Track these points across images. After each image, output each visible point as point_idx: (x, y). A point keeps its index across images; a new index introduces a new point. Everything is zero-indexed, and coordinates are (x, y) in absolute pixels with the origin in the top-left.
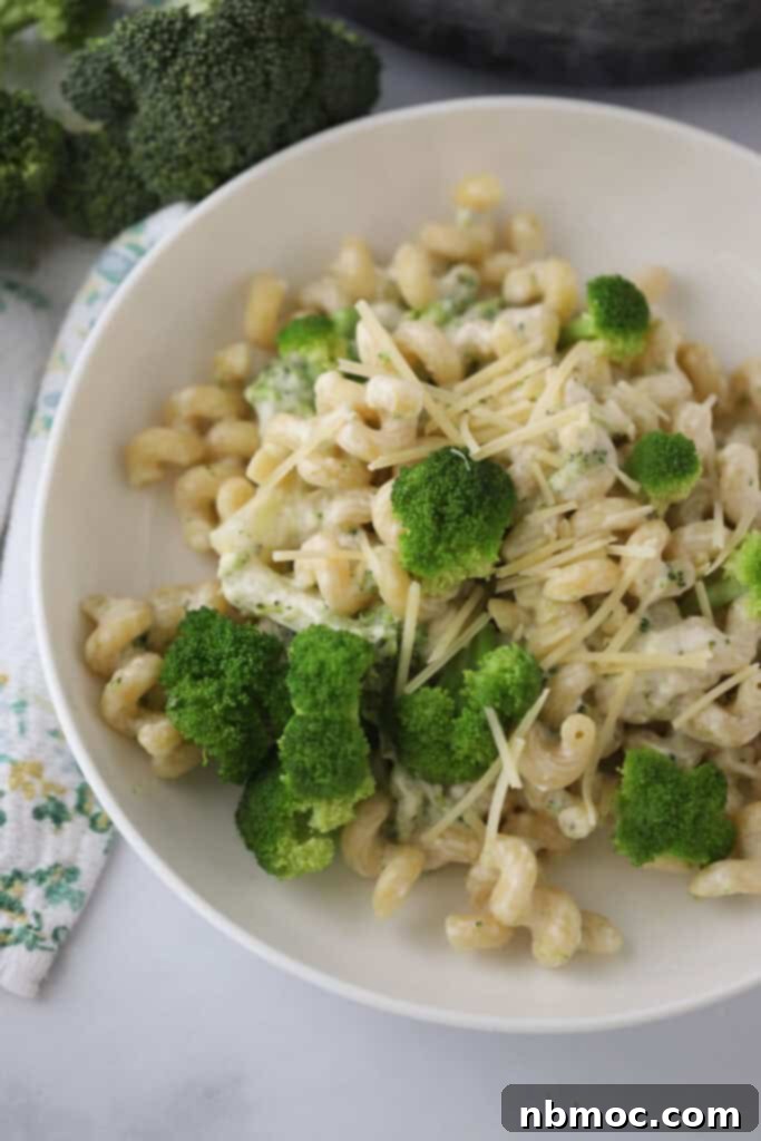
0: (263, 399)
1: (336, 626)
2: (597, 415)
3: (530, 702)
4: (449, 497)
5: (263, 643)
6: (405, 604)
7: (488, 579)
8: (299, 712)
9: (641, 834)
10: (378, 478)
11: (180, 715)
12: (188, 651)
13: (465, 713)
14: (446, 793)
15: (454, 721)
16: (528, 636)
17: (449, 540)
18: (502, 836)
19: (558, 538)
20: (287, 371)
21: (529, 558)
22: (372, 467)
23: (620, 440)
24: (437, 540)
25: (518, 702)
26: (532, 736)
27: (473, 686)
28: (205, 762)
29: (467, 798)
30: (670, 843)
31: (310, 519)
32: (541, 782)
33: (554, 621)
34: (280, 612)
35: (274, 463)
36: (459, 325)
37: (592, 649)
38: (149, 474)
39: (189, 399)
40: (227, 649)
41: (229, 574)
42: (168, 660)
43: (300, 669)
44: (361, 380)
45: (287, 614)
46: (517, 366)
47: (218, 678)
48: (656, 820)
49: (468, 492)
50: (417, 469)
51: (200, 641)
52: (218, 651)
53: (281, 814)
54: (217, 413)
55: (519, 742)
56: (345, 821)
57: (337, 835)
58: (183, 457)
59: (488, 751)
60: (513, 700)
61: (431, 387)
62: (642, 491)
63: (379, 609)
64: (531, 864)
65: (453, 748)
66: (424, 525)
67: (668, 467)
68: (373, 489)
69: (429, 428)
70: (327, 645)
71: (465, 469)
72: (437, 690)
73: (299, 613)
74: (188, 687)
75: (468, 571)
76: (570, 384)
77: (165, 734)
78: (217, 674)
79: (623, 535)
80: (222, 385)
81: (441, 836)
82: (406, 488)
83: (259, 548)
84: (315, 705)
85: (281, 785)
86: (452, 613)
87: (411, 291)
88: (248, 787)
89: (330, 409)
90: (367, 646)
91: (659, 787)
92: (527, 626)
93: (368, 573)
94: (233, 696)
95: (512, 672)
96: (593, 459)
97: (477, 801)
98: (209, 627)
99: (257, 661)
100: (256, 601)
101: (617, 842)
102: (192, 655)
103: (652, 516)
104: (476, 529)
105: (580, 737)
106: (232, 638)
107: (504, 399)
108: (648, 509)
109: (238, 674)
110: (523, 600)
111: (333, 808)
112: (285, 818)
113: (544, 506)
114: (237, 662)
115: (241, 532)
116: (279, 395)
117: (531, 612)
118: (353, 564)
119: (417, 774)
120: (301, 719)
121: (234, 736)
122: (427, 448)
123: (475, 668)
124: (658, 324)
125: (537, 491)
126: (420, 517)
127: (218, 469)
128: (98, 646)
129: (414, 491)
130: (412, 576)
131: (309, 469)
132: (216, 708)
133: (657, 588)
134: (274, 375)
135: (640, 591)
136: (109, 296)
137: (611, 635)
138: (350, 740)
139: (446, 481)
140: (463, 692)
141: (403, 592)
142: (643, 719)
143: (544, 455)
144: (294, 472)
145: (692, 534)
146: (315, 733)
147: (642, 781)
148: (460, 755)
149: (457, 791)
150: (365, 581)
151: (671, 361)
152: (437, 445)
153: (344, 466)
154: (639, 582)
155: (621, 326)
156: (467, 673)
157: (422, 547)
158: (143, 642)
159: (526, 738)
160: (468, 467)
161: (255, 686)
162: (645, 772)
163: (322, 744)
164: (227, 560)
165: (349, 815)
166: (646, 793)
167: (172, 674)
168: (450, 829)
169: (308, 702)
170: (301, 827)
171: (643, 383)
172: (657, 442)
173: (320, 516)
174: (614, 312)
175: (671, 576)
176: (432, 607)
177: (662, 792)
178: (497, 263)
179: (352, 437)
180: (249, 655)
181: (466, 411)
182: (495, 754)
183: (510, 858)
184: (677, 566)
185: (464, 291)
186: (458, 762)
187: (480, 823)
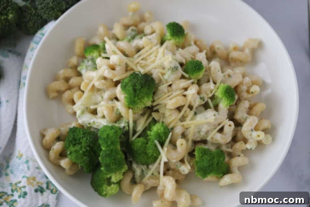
0: (82, 69)
1: (110, 125)
2: (174, 58)
3: (167, 137)
4: (137, 84)
5: (91, 133)
6: (129, 116)
7: (151, 106)
8: (103, 149)
9: (203, 170)
10: (116, 84)
11: (71, 156)
12: (71, 138)
13: (149, 142)
14: (148, 168)
15: (147, 145)
16: (164, 121)
17: (138, 96)
18: (164, 176)
19: (168, 92)
20: (88, 61)
21: (161, 99)
22: (114, 80)
23: (182, 65)
24: (135, 96)
25: (164, 138)
26: (169, 147)
27: (151, 135)
28: (80, 168)
29: (153, 168)
30: (211, 171)
31: (99, 98)
32: (173, 159)
33: (170, 115)
34: (95, 124)
35: (88, 84)
36: (133, 42)
37: (182, 121)
38: (55, 94)
39: (62, 73)
40: (82, 136)
41: (79, 116)
42: (66, 141)
43: (102, 137)
44: (108, 58)
45: (97, 124)
46: (151, 49)
47: (80, 144)
48: (206, 165)
49: (142, 82)
50: (127, 79)
51: (74, 135)
52: (79, 137)
53: (103, 179)
54: (71, 75)
55: (165, 149)
56: (121, 178)
57: (119, 183)
58: (63, 89)
59: (157, 153)
60: (162, 137)
61: (128, 58)
62: (189, 77)
63: (122, 119)
64: (174, 182)
65: (148, 153)
66: (131, 93)
67: (195, 69)
68: (115, 87)
69: (129, 69)
70: (109, 129)
71: (140, 77)
72: (141, 138)
73: (100, 123)
74: (72, 148)
75: (145, 104)
76: (166, 51)
77: (68, 162)
78: (80, 143)
79: (186, 89)
80: (71, 68)
81: (148, 179)
82: (124, 84)
83: (87, 108)
84: (108, 146)
85: (102, 171)
86: (142, 118)
87: (119, 35)
88: (93, 174)
89: (100, 67)
90: (120, 129)
91: (206, 156)
92: (163, 118)
93: (117, 109)
94: (85, 148)
95: (161, 129)
96: (175, 69)
97: (156, 168)
98: (76, 131)
99: (90, 138)
100: (88, 123)
101: (196, 173)
102: (72, 139)
103: (193, 83)
104: (145, 91)
105: (182, 146)
106: (83, 133)
107: (148, 58)
108: (191, 81)
109: (86, 142)
110: (161, 111)
111: (117, 175)
112: (104, 180)
113: (163, 84)
114: (85, 139)
115: (81, 105)
116: (87, 67)
117: (164, 114)
118: (113, 107)
119: (139, 163)
120: (104, 151)
121: (87, 159)
122: (129, 74)
123: (151, 131)
124: (187, 33)
125: (160, 81)
126: (129, 91)
127: (73, 90)
128: (46, 141)
129: (127, 84)
130: (129, 108)
131: (97, 84)
132: (81, 152)
133: (197, 102)
134: (85, 63)
135: (193, 104)
136: (36, 48)
137: (187, 117)
138: (119, 154)
139: (135, 80)
140: (148, 138)
141: (128, 113)
142: (199, 139)
143: (161, 71)
144: (93, 86)
145: (205, 86)
146: (109, 154)
147: (201, 155)
148: (150, 155)
149: (150, 166)
150: (117, 112)
151: (192, 43)
152: (132, 72)
153: (107, 82)
154: (192, 101)
155: (177, 35)
156: (148, 132)
157: (131, 99)
158: (58, 139)
159: (167, 147)
160: (141, 76)
161: (91, 145)
162: (202, 153)
163: (111, 156)
164: (78, 113)
165: (122, 177)
166: (202, 159)
167: (67, 145)
168: (150, 177)
169: (105, 146)
170: (109, 182)
171: (186, 49)
172: (191, 63)
173: (102, 97)
174: (174, 32)
175: (201, 98)
176: (136, 116)
177: (206, 157)
178: (141, 25)
179: (107, 73)
180: (88, 136)
181: (138, 63)
182: (159, 153)
183: (168, 181)
184: (202, 95)
185: (133, 33)
186: (149, 157)
187: (158, 174)
